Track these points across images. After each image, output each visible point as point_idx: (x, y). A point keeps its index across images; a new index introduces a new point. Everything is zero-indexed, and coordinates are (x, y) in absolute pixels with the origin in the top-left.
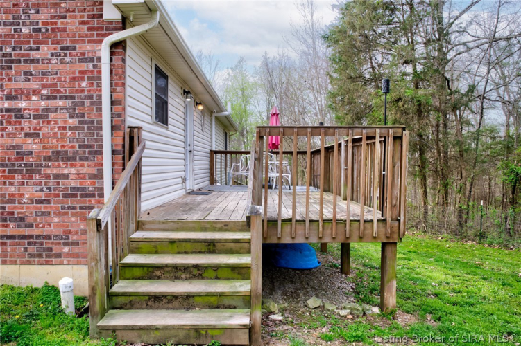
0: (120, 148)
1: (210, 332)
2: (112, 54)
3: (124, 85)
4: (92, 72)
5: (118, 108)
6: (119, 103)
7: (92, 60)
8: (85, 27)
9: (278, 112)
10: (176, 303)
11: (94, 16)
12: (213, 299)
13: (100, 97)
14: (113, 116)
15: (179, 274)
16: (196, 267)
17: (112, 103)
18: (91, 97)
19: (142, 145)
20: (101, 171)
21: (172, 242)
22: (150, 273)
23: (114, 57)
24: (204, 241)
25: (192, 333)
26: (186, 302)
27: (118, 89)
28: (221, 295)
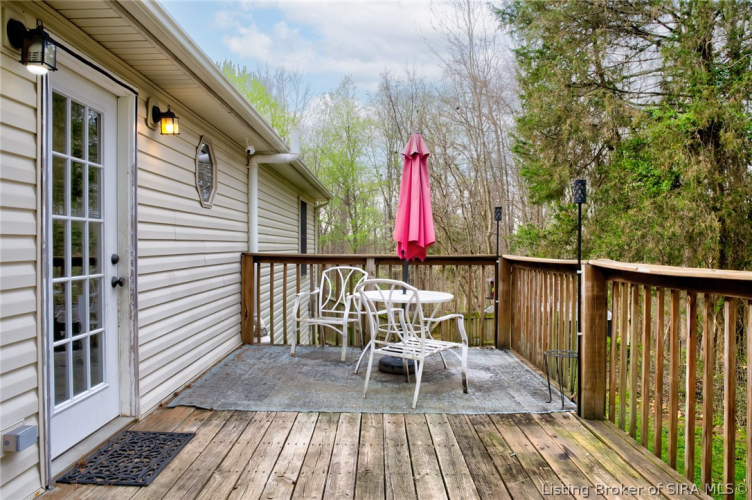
9: (425, 151)
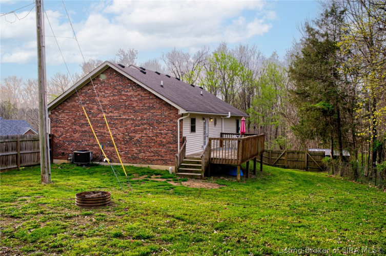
1: (194, 176)
2: (180, 122)
4: (176, 125)
5: (181, 133)
7: (176, 123)
8: (175, 116)
10: (190, 172)
11: (176, 114)
14: (180, 135)
18: (176, 131)
19: (186, 141)
27: (181, 129)
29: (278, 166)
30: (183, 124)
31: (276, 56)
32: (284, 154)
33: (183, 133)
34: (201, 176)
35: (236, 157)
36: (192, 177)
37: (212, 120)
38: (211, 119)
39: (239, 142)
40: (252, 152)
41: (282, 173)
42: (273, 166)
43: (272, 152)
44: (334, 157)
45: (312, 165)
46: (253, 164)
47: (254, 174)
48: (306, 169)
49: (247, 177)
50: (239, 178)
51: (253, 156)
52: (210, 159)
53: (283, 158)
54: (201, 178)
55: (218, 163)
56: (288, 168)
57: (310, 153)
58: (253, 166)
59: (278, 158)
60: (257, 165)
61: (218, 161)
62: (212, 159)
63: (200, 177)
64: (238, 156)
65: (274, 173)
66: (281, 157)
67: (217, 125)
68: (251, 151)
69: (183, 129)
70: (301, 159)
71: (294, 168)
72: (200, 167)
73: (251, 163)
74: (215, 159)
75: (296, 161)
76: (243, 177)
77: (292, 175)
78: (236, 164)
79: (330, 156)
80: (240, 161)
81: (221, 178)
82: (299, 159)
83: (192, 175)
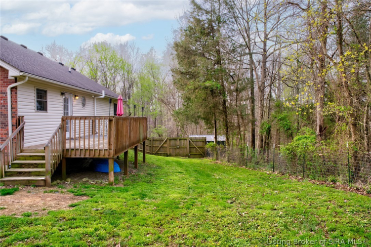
0: (15, 124)
1: (33, 182)
2: (11, 91)
3: (16, 102)
4: (5, 97)
5: (14, 110)
6: (14, 108)
7: (5, 93)
8: (2, 81)
10: (26, 174)
11: (5, 78)
12: (37, 173)
13: (7, 106)
14: (12, 113)
15: (30, 166)
16: (36, 164)
17: (12, 108)
18: (4, 106)
19: (23, 123)
20: (8, 132)
21: (31, 156)
22: (21, 166)
23: (12, 92)
24: (41, 156)
25: (27, 182)
26: (29, 174)
27: (14, 103)
28: (39, 172)
29: (160, 155)
30: (19, 96)
31: (154, 51)
32: (166, 141)
33: (19, 110)
34: (45, 181)
35: (106, 147)
36: (28, 184)
37: (77, 98)
38: (75, 96)
39: (110, 121)
40: (132, 137)
41: (168, 163)
42: (155, 154)
43: (154, 140)
44: (218, 143)
45: (194, 151)
46: (134, 153)
47: (136, 167)
48: (189, 156)
49: (125, 174)
50: (112, 178)
51: (134, 144)
52: (63, 150)
53: (165, 145)
54: (45, 184)
55: (78, 156)
56: (170, 155)
57: (192, 139)
58: (134, 156)
59: (160, 146)
60: (138, 155)
61: (78, 153)
62: (68, 150)
63: (42, 183)
64: (110, 144)
65: (159, 163)
66: (163, 145)
67: (86, 106)
68: (130, 137)
69: (18, 103)
70: (183, 145)
71: (176, 155)
72: (42, 166)
73: (131, 153)
74: (73, 149)
75: (178, 148)
76: (120, 173)
77: (180, 164)
78: (107, 156)
79: (213, 142)
80: (112, 152)
81: (84, 180)
82: (181, 146)
83: (28, 181)
